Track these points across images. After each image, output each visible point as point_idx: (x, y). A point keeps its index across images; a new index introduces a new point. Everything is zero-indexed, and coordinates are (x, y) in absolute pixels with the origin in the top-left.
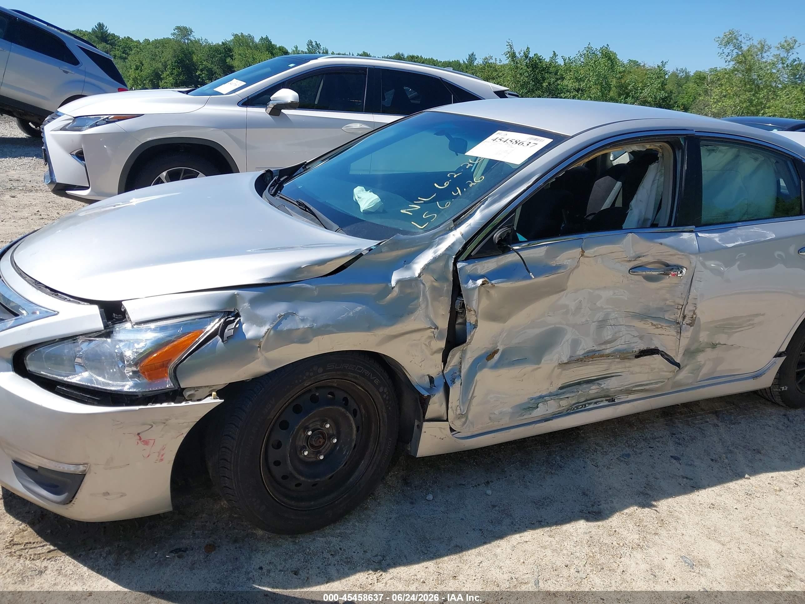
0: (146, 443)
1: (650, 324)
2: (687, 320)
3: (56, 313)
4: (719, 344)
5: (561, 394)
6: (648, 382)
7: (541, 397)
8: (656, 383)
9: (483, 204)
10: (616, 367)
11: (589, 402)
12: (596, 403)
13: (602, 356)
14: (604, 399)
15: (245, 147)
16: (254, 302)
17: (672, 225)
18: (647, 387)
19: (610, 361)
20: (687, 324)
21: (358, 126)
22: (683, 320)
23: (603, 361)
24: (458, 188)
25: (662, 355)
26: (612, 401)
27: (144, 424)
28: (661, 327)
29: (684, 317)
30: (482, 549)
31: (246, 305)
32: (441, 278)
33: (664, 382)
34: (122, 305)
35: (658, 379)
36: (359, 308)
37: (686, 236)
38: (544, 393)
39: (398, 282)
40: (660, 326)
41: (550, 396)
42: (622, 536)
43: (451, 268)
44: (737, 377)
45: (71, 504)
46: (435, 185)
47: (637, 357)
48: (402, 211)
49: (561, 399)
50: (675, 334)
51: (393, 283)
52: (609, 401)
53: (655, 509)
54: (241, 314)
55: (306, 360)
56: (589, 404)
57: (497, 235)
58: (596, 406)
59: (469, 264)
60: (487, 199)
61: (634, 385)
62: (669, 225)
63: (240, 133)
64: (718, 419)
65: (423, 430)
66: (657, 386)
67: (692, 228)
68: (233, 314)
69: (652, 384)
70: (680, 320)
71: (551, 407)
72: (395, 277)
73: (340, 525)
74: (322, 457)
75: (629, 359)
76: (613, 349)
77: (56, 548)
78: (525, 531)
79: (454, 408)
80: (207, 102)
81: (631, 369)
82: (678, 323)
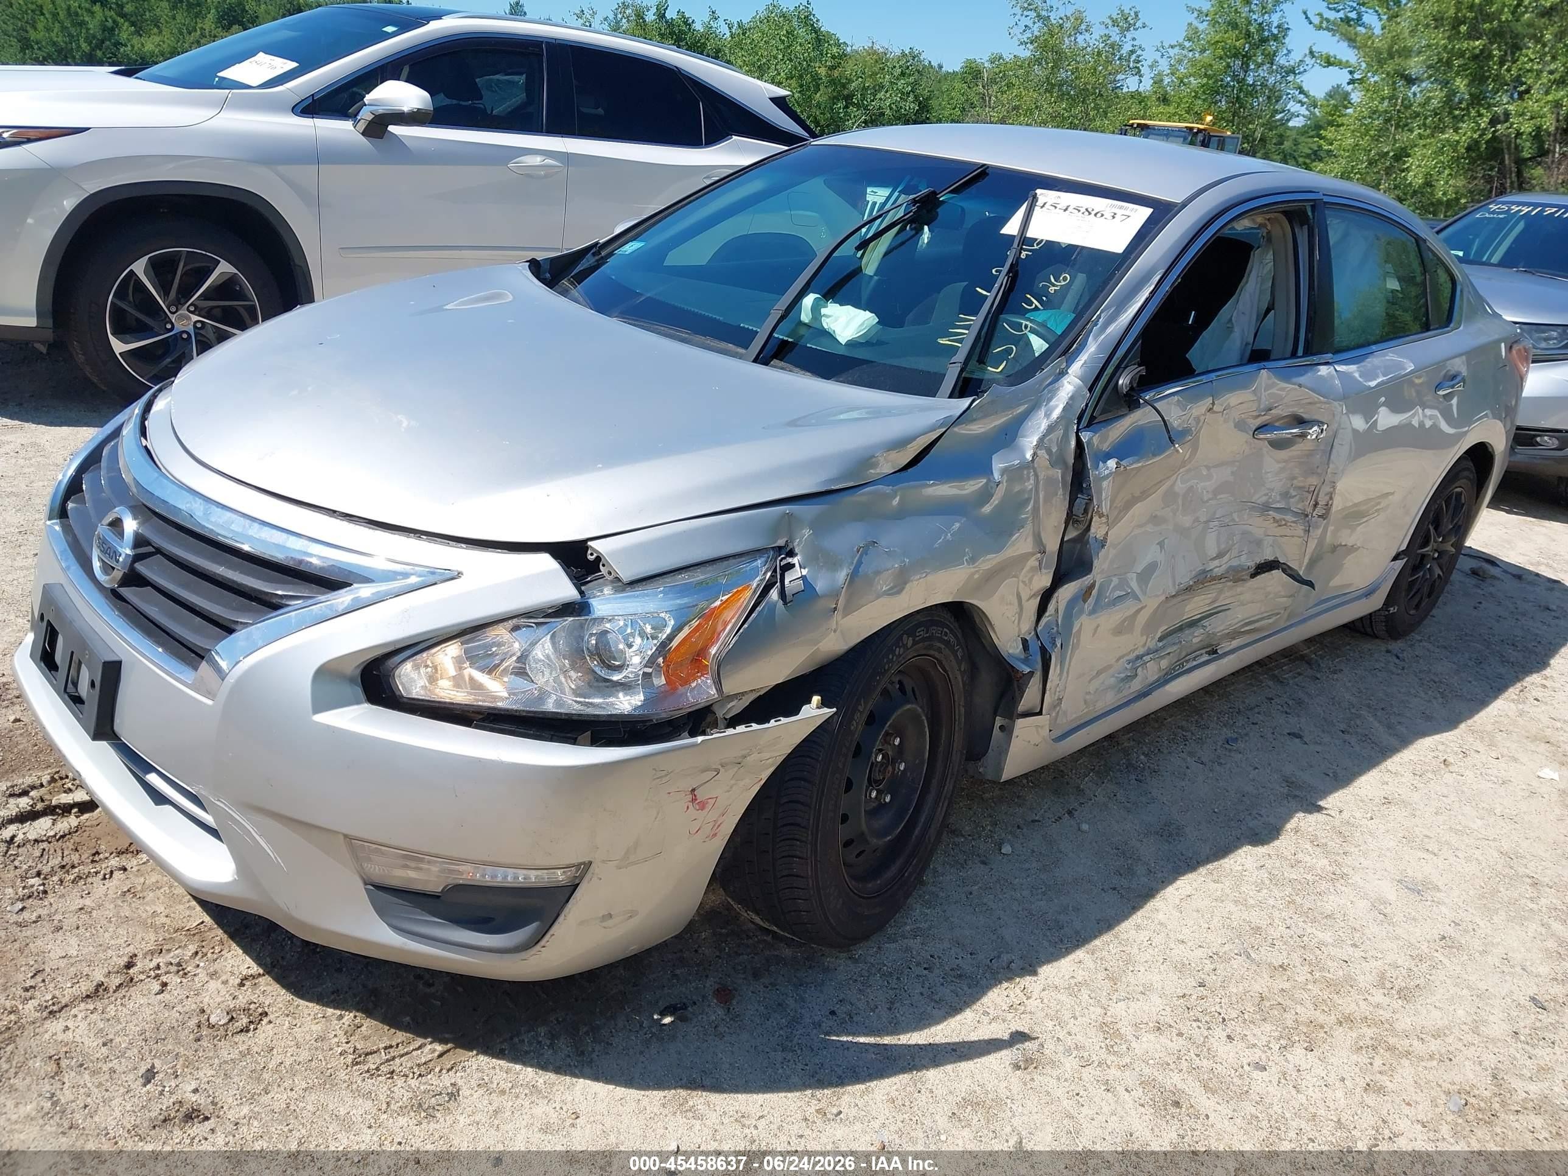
0: (702, 806)
1: (1272, 521)
2: (1319, 511)
3: (456, 576)
4: (1341, 545)
5: (1163, 647)
6: (1260, 616)
7: (1139, 657)
8: (1269, 617)
9: (1096, 325)
10: (1227, 594)
11: (1187, 658)
12: (1194, 659)
13: (1213, 579)
14: (1204, 651)
15: (316, 202)
16: (819, 526)
17: (1300, 352)
18: (1257, 625)
19: (1220, 586)
20: (1319, 516)
21: (537, 160)
22: (1314, 510)
23: (1213, 587)
24: (1029, 296)
25: (1284, 571)
26: (1214, 652)
27: (704, 771)
28: (1285, 525)
29: (1316, 505)
30: (1138, 917)
31: (807, 532)
32: (1057, 460)
33: (1278, 614)
34: (587, 548)
35: (1272, 610)
36: (957, 525)
37: (1324, 370)
38: (1141, 651)
39: (1004, 471)
40: (1284, 523)
41: (1148, 654)
42: (1308, 865)
43: (1073, 443)
44: (1348, 597)
45: (538, 947)
46: (978, 289)
47: (1253, 576)
48: (941, 341)
49: (1162, 657)
50: (1302, 533)
51: (997, 476)
52: (1209, 653)
53: (1325, 812)
54: (797, 550)
55: (894, 625)
56: (1187, 661)
57: (1123, 381)
58: (1195, 663)
59: (1096, 433)
60: (1099, 317)
61: (1243, 623)
62: (1294, 355)
63: (306, 174)
64: (1311, 668)
65: (1015, 733)
66: (1270, 621)
67: (1328, 357)
68: (784, 551)
69: (1262, 619)
70: (1309, 510)
71: (1151, 671)
72: (998, 465)
73: (902, 917)
74: (888, 799)
75: (1243, 580)
76: (1224, 568)
77: (449, 1046)
78: (1175, 879)
79: (1053, 690)
80: (223, 105)
81: (1242, 598)
82: (1307, 516)
